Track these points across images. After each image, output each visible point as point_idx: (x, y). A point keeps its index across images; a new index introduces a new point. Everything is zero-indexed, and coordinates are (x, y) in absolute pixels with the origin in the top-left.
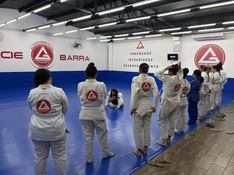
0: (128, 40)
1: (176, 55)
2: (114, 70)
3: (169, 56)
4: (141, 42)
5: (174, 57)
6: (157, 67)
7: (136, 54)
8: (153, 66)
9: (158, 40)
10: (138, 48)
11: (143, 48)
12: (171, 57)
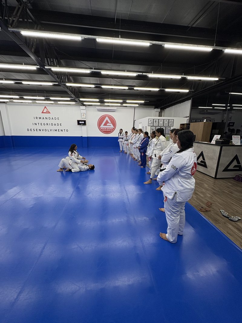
0: (36, 103)
1: (85, 121)
2: (13, 135)
3: (78, 121)
4: (45, 107)
5: (83, 122)
6: (67, 131)
7: (42, 118)
8: (63, 130)
9: (65, 107)
10: (43, 112)
11: (49, 113)
12: (80, 122)
